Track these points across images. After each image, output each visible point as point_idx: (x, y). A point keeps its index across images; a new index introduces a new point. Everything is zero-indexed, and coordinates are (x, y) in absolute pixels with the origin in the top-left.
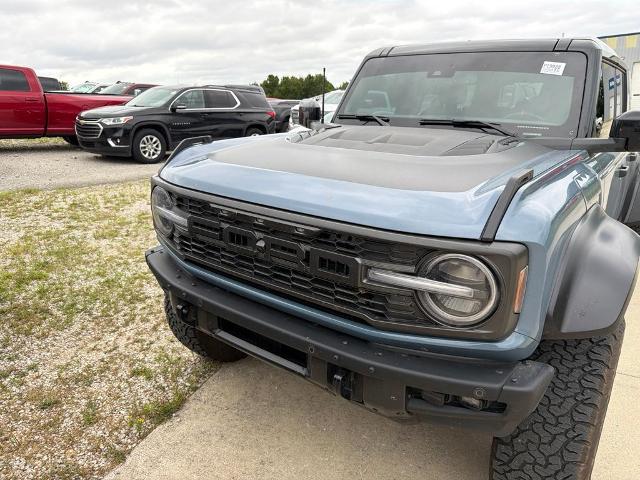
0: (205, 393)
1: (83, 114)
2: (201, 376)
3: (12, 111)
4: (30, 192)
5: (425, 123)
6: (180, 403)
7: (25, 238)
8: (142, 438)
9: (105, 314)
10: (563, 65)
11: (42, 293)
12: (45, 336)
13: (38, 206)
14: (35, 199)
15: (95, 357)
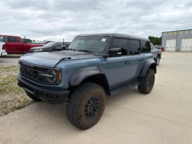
0: (30, 106)
1: (31, 48)
2: (31, 103)
3: (15, 47)
4: (13, 67)
5: (80, 51)
6: (24, 106)
7: (7, 76)
8: (13, 111)
9: (18, 92)
10: (105, 39)
11: (6, 87)
12: (3, 95)
13: (14, 70)
14: (14, 68)
15: (11, 99)
